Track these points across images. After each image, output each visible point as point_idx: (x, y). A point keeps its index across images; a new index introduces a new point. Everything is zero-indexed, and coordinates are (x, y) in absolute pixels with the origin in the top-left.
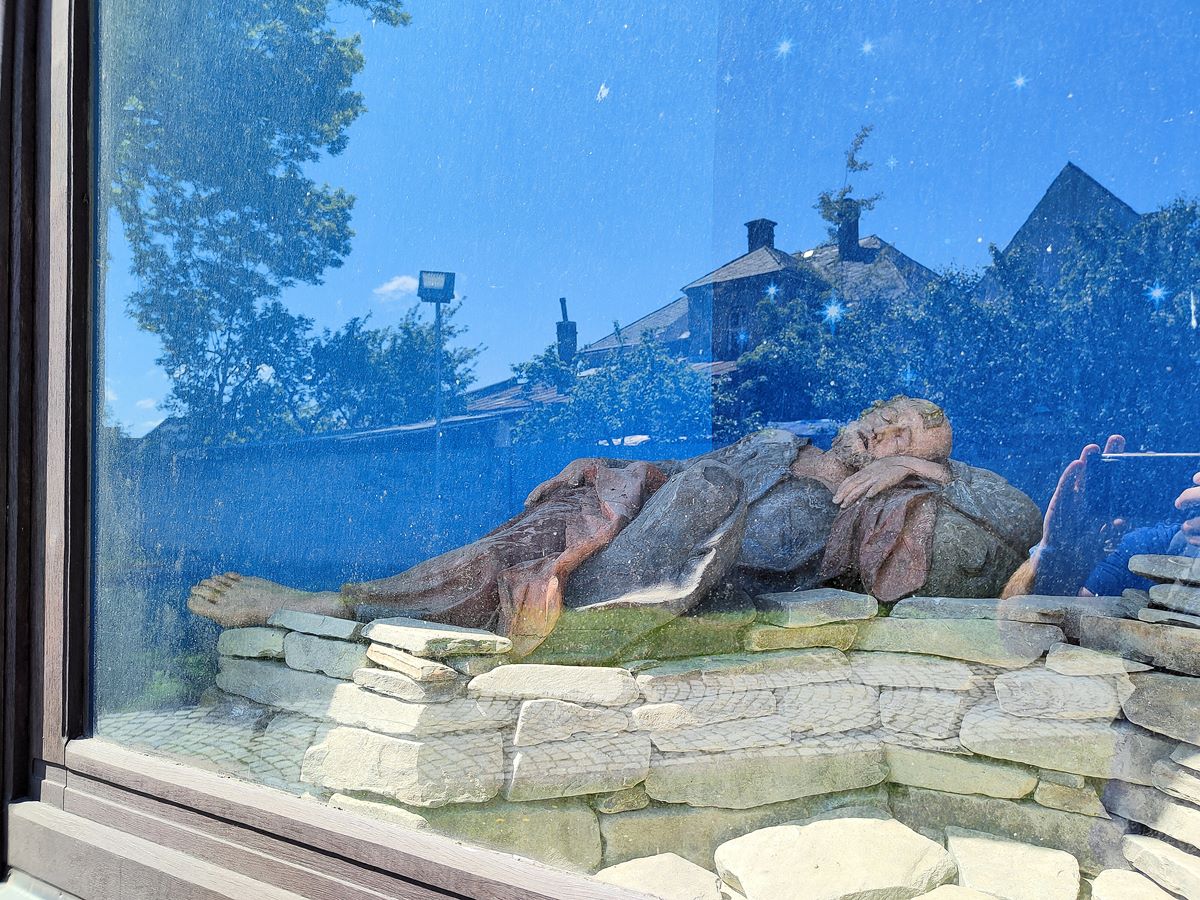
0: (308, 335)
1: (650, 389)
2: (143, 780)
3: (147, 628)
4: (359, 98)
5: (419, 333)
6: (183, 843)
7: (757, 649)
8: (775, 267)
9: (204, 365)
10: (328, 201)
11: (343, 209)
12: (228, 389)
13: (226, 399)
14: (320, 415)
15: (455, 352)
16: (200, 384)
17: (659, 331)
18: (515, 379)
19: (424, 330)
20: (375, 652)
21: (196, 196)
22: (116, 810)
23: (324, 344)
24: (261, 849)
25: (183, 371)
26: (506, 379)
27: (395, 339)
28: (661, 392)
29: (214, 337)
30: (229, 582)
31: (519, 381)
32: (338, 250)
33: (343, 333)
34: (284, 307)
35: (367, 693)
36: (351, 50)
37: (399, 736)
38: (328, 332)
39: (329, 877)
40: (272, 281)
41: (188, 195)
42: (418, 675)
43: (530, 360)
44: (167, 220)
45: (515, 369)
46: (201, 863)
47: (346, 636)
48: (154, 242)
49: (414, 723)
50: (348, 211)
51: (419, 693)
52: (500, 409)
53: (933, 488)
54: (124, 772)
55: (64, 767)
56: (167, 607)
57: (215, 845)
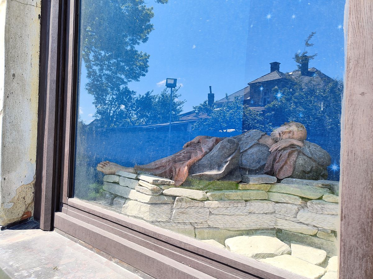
0: (135, 96)
1: (236, 115)
2: (85, 208)
3: (87, 172)
4: (152, 26)
5: (167, 96)
6: (93, 223)
7: (241, 189)
8: (279, 77)
9: (105, 104)
10: (142, 56)
11: (146, 59)
12: (112, 112)
13: (111, 114)
14: (137, 120)
15: (177, 102)
16: (104, 110)
17: (240, 97)
18: (194, 111)
19: (168, 96)
20: (140, 182)
21: (105, 55)
22: (78, 215)
23: (139, 99)
24: (111, 225)
25: (100, 106)
26: (191, 111)
27: (159, 98)
28: (239, 116)
29: (108, 96)
30: (107, 163)
31: (196, 112)
32: (144, 71)
33: (145, 96)
34: (128, 88)
35: (138, 192)
36: (150, 12)
37: (145, 203)
38: (140, 95)
39: (125, 232)
40: (125, 80)
41: (102, 55)
42: (150, 188)
43: (199, 105)
44: (97, 62)
45: (194, 108)
46: (97, 228)
47: (134, 178)
48: (93, 69)
49: (149, 200)
50: (148, 60)
51: (150, 193)
52: (189, 120)
53: (298, 148)
54: (81, 206)
55: (67, 204)
56: (92, 168)
57: (100, 224)
